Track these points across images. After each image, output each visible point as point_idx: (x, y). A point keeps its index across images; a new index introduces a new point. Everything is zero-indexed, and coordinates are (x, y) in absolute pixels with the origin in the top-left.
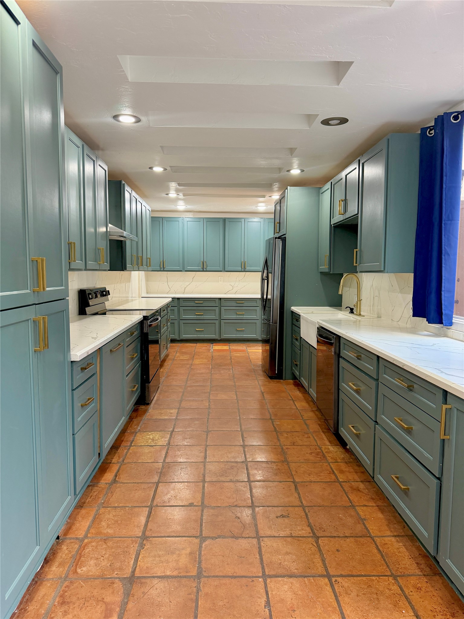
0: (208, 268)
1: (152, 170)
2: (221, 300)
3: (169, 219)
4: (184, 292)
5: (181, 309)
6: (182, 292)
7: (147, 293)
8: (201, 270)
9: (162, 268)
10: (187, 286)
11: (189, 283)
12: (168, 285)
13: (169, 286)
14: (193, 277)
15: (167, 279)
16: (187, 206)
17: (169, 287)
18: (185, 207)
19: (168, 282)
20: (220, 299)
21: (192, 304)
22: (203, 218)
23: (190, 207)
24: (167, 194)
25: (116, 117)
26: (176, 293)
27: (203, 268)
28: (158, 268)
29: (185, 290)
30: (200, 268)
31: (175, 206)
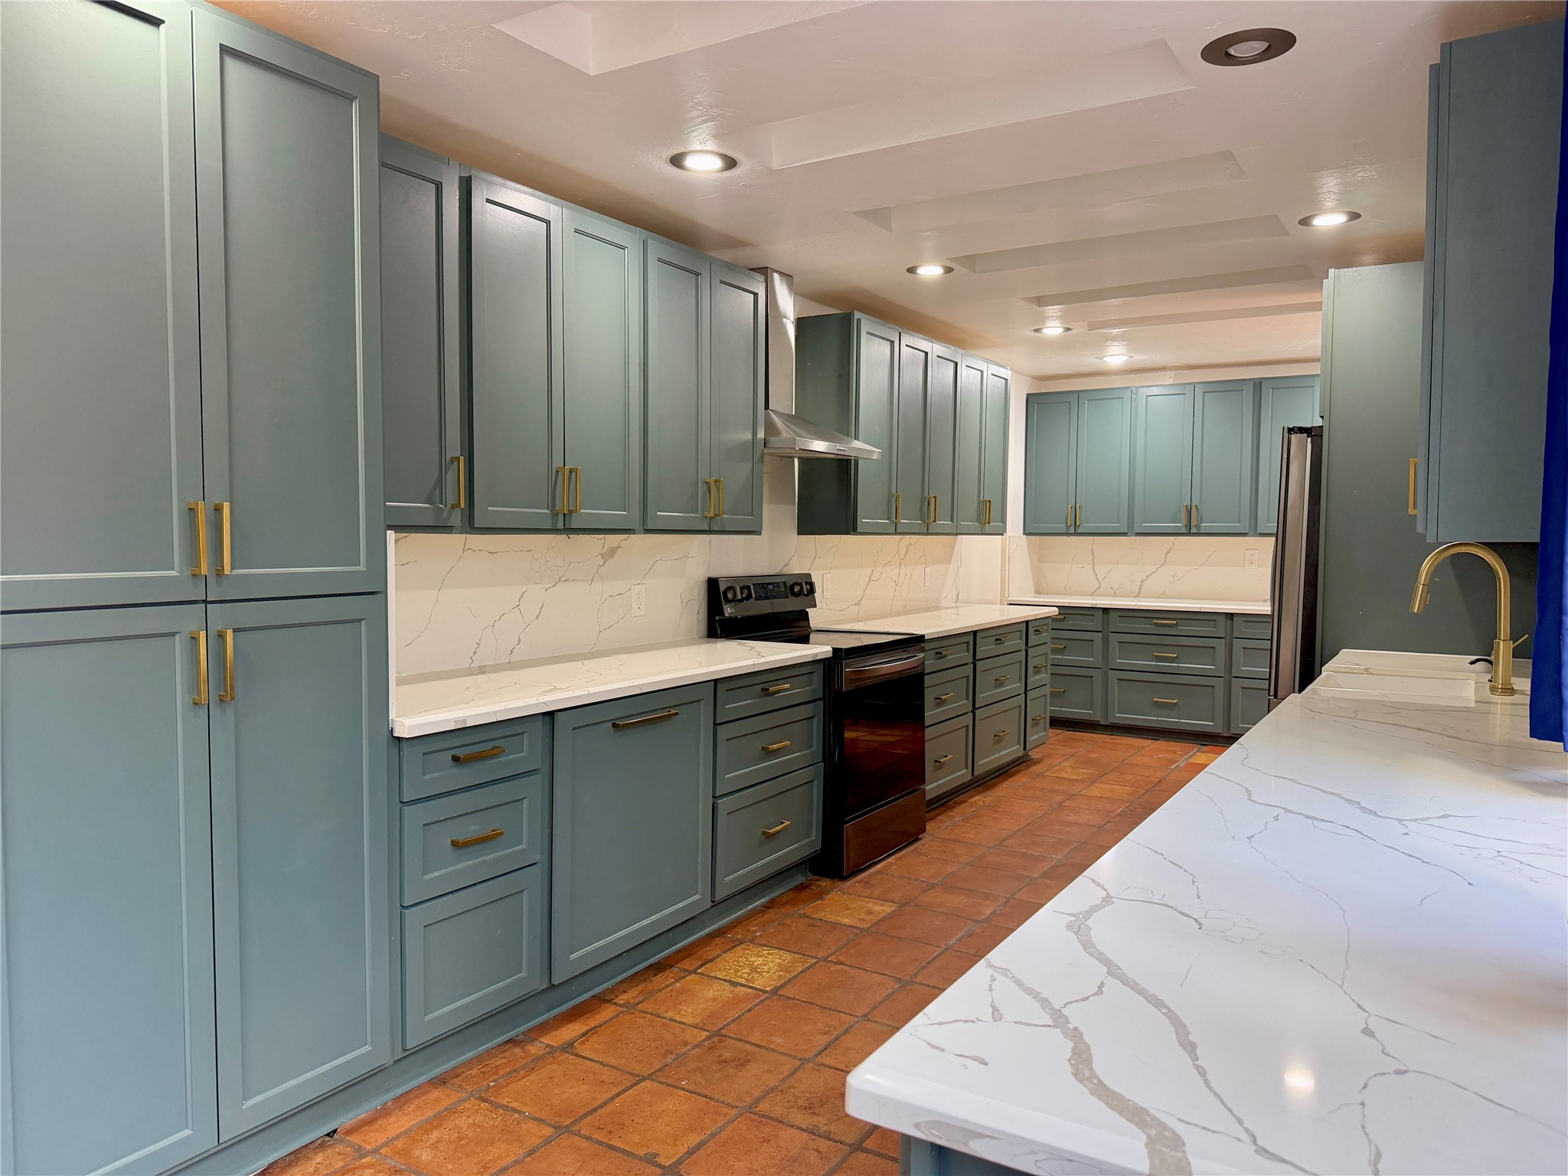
0: (1205, 526)
1: (916, 274)
2: (1232, 619)
3: (1093, 395)
4: (1139, 593)
5: (1114, 639)
6: (1134, 592)
7: (1038, 593)
8: (1184, 530)
9: (1074, 529)
10: (1148, 577)
11: (1154, 568)
12: (1094, 572)
13: (1096, 575)
14: (1165, 552)
15: (1092, 557)
16: (1131, 357)
17: (1097, 579)
18: (1127, 357)
19: (1094, 564)
20: (1231, 616)
21: (1146, 627)
22: (1194, 385)
23: (1141, 359)
24: (1037, 330)
25: (677, 161)
26: (1115, 595)
27: (1189, 525)
28: (1062, 527)
29: (1141, 586)
30: (1180, 525)
31: (1097, 358)
